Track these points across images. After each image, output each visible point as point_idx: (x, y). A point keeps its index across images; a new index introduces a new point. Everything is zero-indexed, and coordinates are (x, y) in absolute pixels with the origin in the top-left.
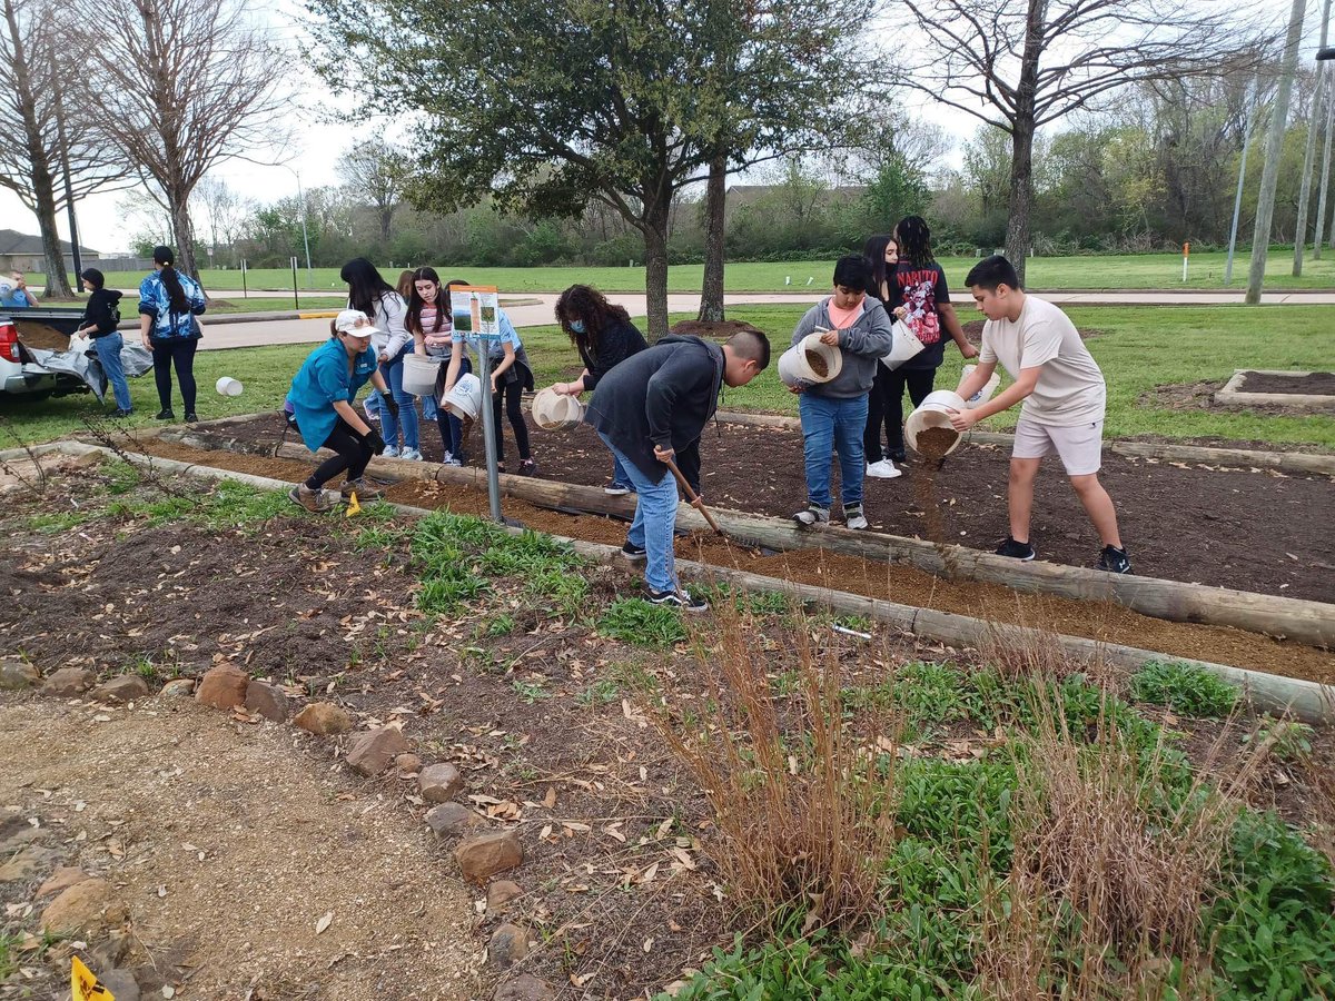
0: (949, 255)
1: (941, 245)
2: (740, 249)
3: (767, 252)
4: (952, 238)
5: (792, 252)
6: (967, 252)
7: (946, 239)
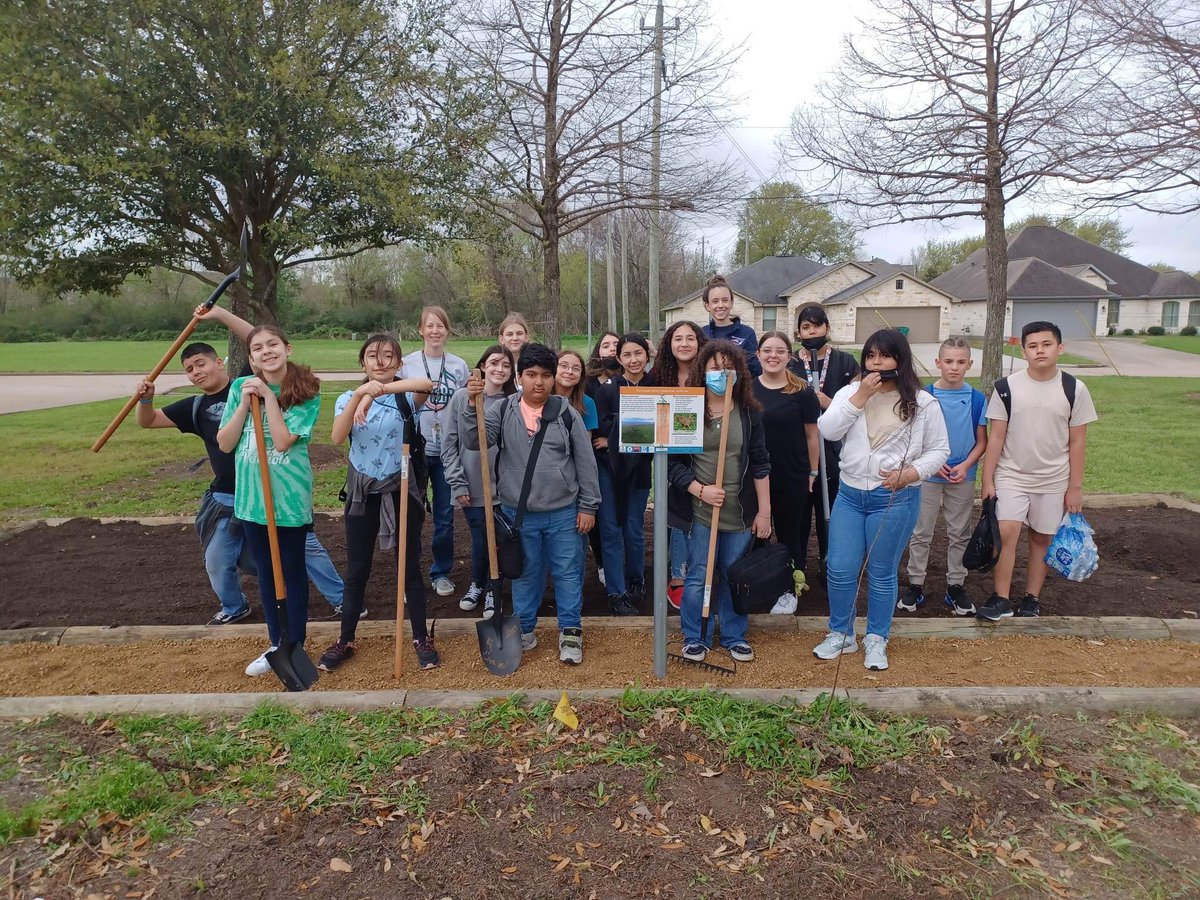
0: (327, 338)
1: (318, 329)
2: (100, 327)
3: (134, 330)
4: (327, 323)
5: (164, 332)
6: (344, 335)
7: (322, 324)
